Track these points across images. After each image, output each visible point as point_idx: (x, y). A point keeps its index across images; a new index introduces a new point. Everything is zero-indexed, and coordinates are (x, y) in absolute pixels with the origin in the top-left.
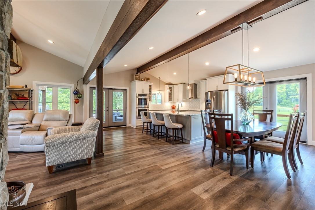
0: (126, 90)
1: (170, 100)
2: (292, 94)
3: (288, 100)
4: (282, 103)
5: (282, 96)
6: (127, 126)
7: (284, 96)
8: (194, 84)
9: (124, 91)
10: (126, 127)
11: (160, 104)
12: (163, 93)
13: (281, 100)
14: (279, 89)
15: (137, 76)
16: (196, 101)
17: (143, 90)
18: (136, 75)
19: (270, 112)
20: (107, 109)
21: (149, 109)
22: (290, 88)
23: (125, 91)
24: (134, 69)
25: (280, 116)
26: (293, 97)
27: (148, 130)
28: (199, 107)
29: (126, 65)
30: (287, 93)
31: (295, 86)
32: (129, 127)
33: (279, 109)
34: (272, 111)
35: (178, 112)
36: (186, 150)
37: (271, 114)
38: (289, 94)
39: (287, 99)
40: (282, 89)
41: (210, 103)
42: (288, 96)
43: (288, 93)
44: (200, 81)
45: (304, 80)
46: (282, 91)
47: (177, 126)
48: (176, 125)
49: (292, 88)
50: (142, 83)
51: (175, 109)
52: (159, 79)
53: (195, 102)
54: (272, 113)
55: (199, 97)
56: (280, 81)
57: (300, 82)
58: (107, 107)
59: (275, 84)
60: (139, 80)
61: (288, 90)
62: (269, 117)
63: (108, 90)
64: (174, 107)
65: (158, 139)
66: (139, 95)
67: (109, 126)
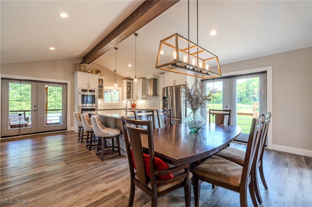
0: (66, 84)
1: (129, 97)
2: (250, 94)
3: (248, 99)
4: (243, 101)
5: (243, 95)
6: (68, 130)
7: (244, 95)
8: (154, 78)
9: (63, 85)
10: (67, 132)
11: (118, 102)
12: (120, 89)
13: (242, 98)
14: (241, 89)
15: (81, 66)
16: (156, 98)
17: (89, 84)
18: (79, 65)
19: (228, 113)
20: (36, 109)
21: (97, 108)
22: (249, 88)
23: (65, 86)
24: (78, 58)
25: (240, 115)
26: (251, 96)
27: (84, 137)
28: (159, 105)
29: (52, 49)
30: (246, 93)
31: (253, 86)
32: (69, 132)
33: (240, 108)
34: (230, 111)
35: (126, 112)
36: (114, 170)
37: (229, 115)
38: (248, 94)
39: (246, 98)
40: (243, 89)
41: (167, 101)
42: (248, 95)
43: (248, 92)
44: (159, 75)
45: (265, 74)
46: (243, 91)
47: (109, 134)
48: (107, 132)
49: (250, 89)
50: (88, 75)
51: (135, 107)
52: (114, 72)
53: (154, 99)
54: (230, 113)
55: (159, 94)
56: (240, 75)
57: (260, 76)
58: (35, 107)
59: (235, 78)
60: (85, 72)
61: (247, 90)
62: (226, 118)
63: (36, 83)
64: (134, 105)
65: (90, 150)
66: (83, 90)
67: (38, 132)
